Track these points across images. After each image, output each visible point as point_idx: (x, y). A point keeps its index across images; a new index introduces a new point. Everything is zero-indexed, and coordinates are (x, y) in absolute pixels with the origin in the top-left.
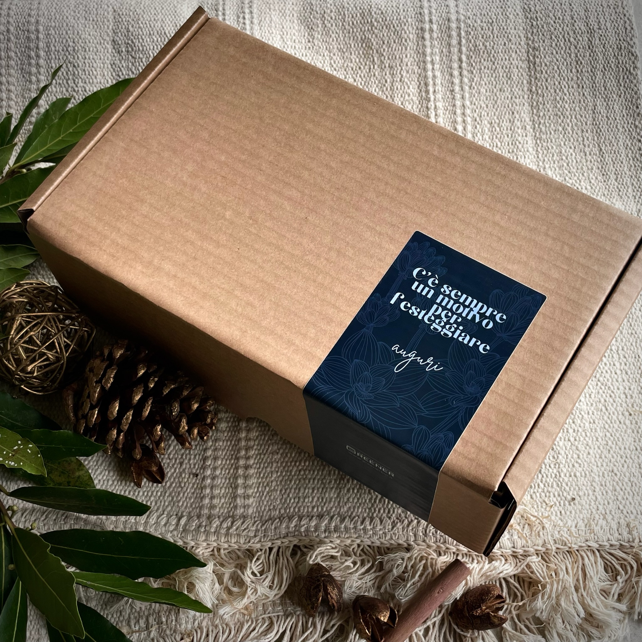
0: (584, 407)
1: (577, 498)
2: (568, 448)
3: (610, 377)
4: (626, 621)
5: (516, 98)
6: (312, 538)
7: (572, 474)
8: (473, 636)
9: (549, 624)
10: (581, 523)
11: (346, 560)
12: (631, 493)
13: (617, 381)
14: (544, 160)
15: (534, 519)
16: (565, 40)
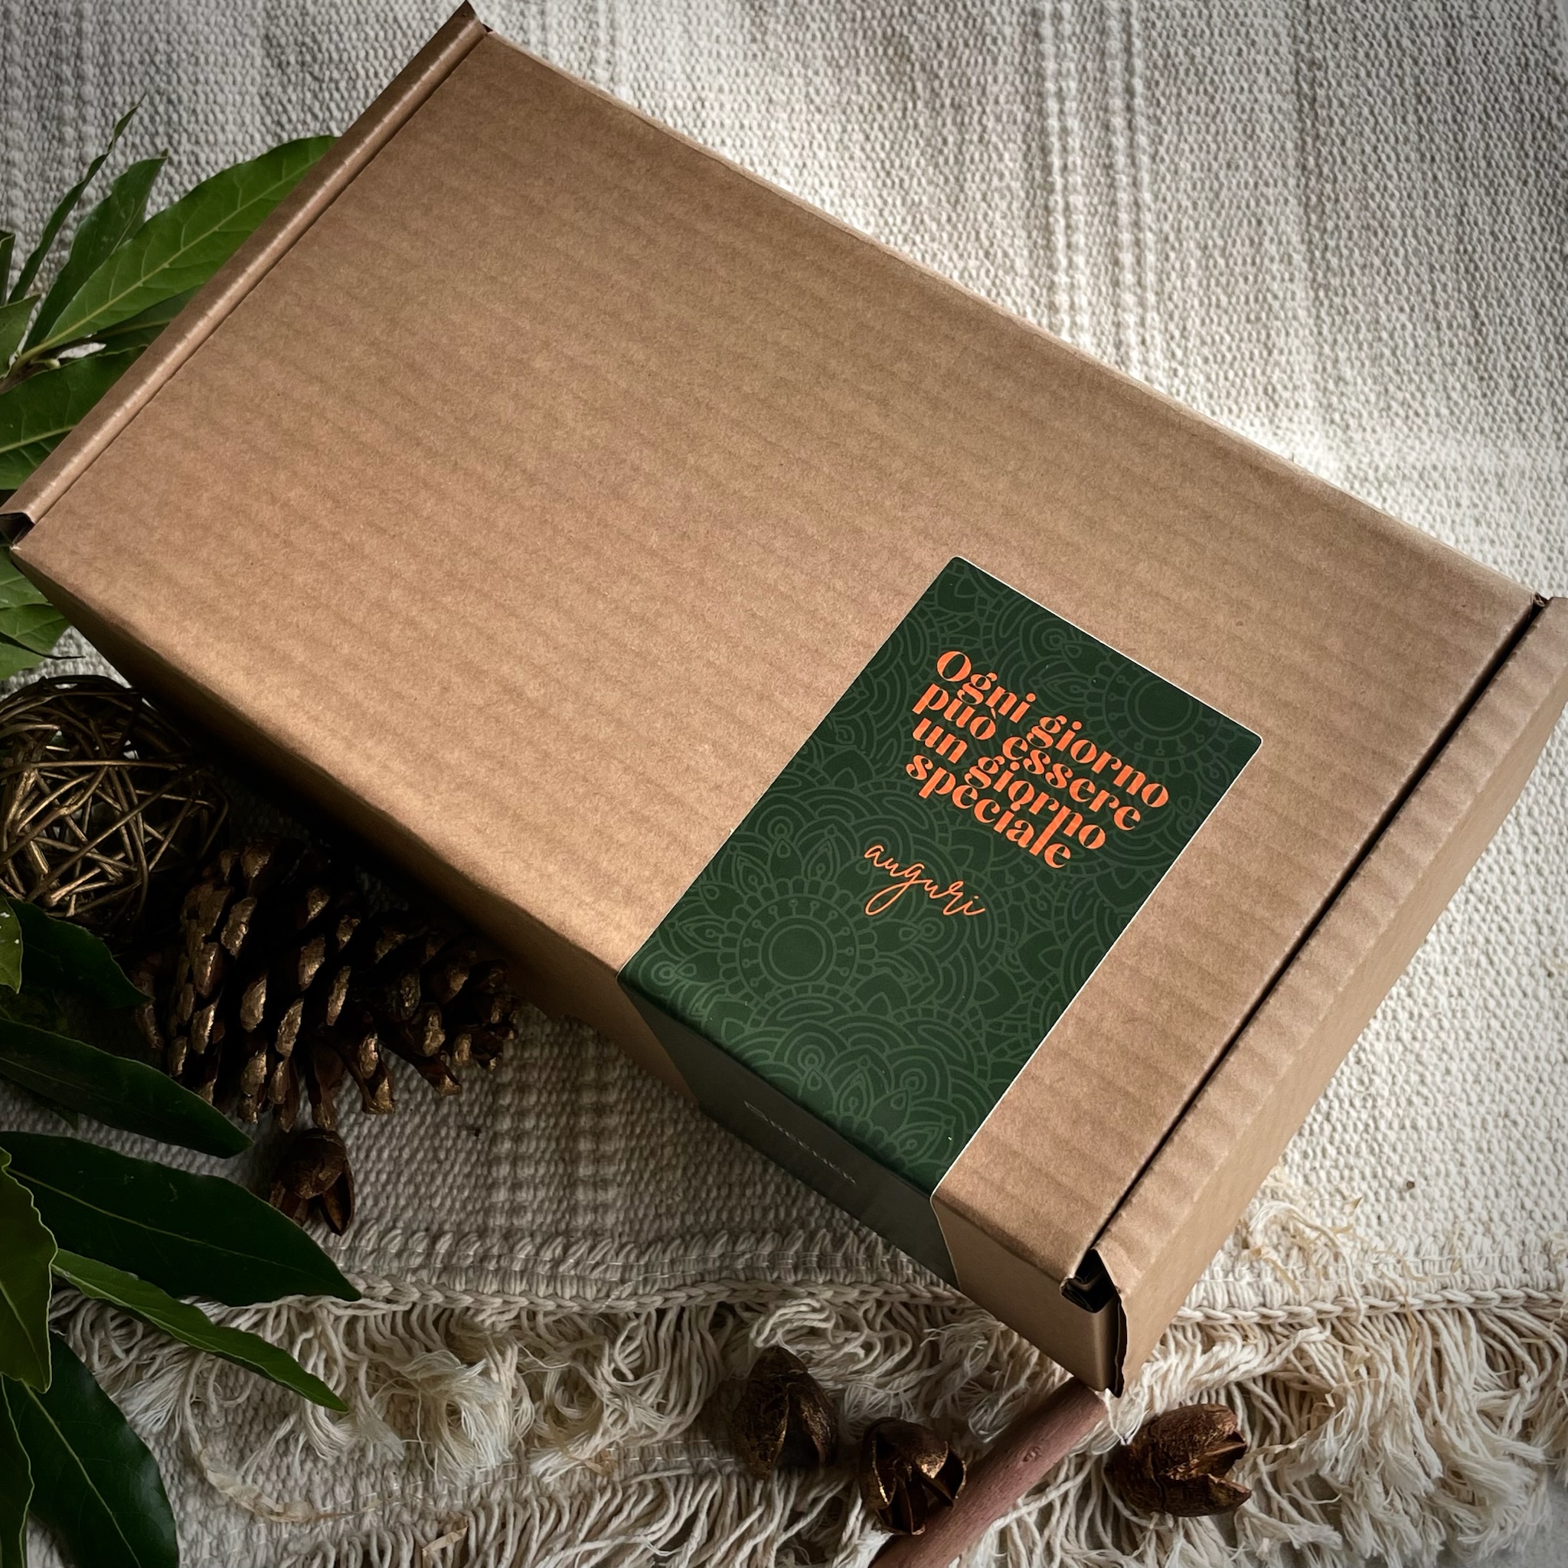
0: (1437, 957)
1: (1420, 1183)
2: (1396, 1059)
3: (1500, 882)
4: (1543, 1488)
5: (1267, 184)
6: (762, 1286)
7: (1408, 1123)
8: (1161, 1529)
9: (1351, 1497)
10: (1429, 1244)
11: (847, 1340)
12: (1554, 1170)
13: (1517, 892)
14: (1335, 341)
15: (1314, 1235)
16: (1389, 44)
